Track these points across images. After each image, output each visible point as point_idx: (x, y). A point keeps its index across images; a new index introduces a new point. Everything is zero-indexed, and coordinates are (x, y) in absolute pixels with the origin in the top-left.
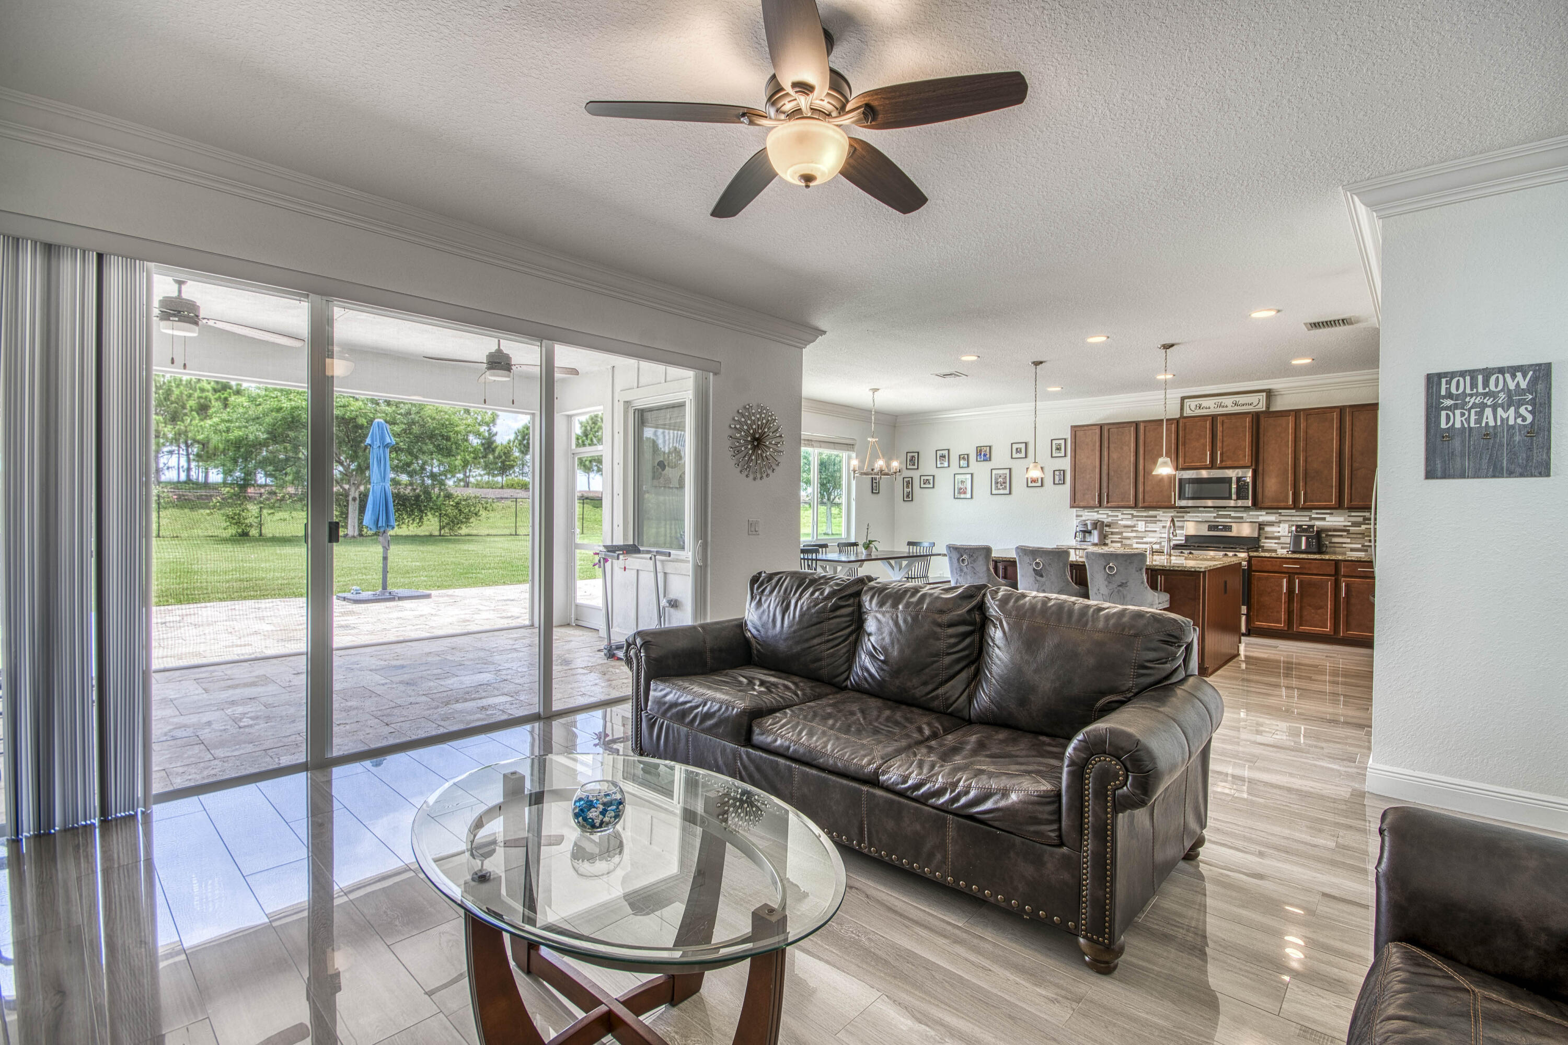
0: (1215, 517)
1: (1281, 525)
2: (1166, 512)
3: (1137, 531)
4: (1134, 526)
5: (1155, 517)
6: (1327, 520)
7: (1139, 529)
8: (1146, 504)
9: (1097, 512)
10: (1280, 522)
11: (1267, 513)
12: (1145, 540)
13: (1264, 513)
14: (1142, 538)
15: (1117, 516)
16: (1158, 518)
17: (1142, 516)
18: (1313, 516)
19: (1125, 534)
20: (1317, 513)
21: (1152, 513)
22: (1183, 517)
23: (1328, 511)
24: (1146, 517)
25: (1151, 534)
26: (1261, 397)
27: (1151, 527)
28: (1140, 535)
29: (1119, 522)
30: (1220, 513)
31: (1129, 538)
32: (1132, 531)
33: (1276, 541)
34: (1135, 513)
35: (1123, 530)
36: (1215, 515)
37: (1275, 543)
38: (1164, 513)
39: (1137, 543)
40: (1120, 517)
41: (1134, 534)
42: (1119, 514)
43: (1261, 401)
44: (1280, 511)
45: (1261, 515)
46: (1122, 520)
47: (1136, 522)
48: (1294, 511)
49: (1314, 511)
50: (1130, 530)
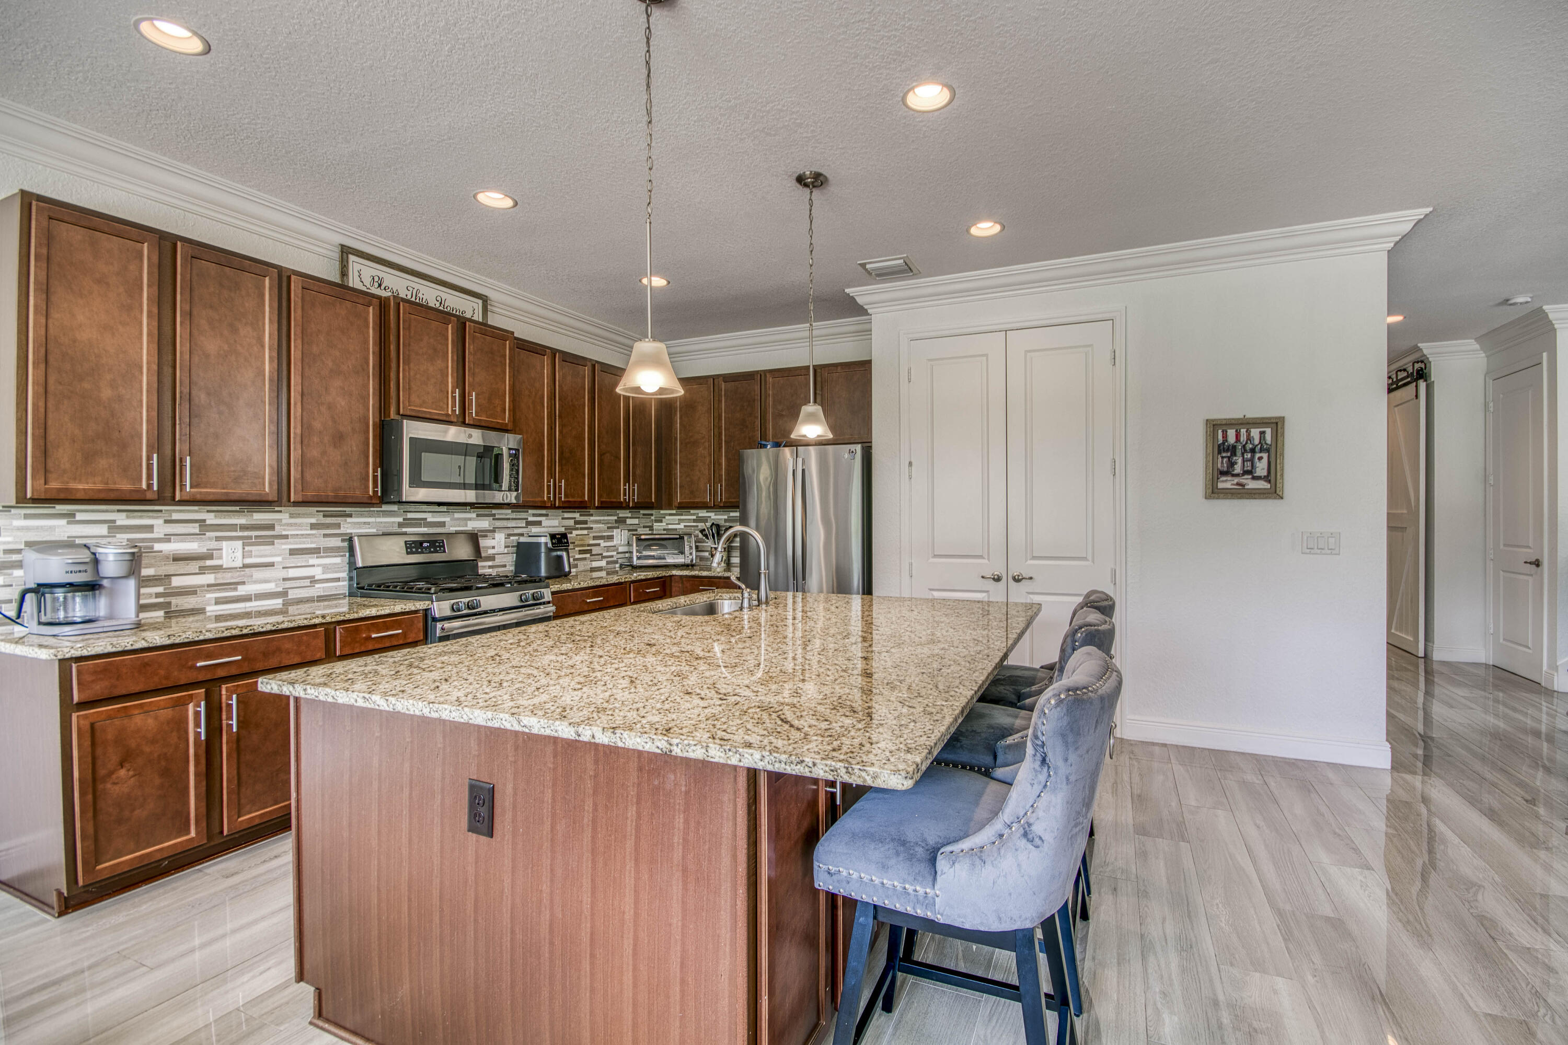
0: (400, 525)
1: (496, 535)
2: (299, 516)
3: (218, 568)
4: (210, 557)
5: (271, 527)
6: (543, 524)
7: (225, 562)
8: (310, 494)
9: (70, 516)
10: (493, 531)
11: (478, 515)
12: (242, 590)
13: (474, 515)
14: (234, 585)
15: (150, 528)
16: (278, 530)
17: (233, 527)
18: (531, 519)
19: (176, 582)
20: (534, 515)
21: (260, 517)
22: (338, 526)
23: (544, 512)
24: (244, 528)
25: (258, 574)
26: (476, 306)
27: (260, 554)
28: (228, 578)
29: (157, 547)
30: (410, 515)
31: (191, 591)
32: (203, 570)
33: (490, 563)
34: (211, 519)
35: (172, 568)
36: (401, 520)
37: (490, 567)
38: (292, 516)
39: (218, 602)
40: (160, 528)
41: (209, 578)
42: (158, 523)
43: (476, 311)
44: (494, 511)
45: (470, 519)
46: (167, 538)
47: (213, 544)
48: (509, 511)
49: (531, 511)
50: (194, 566)
